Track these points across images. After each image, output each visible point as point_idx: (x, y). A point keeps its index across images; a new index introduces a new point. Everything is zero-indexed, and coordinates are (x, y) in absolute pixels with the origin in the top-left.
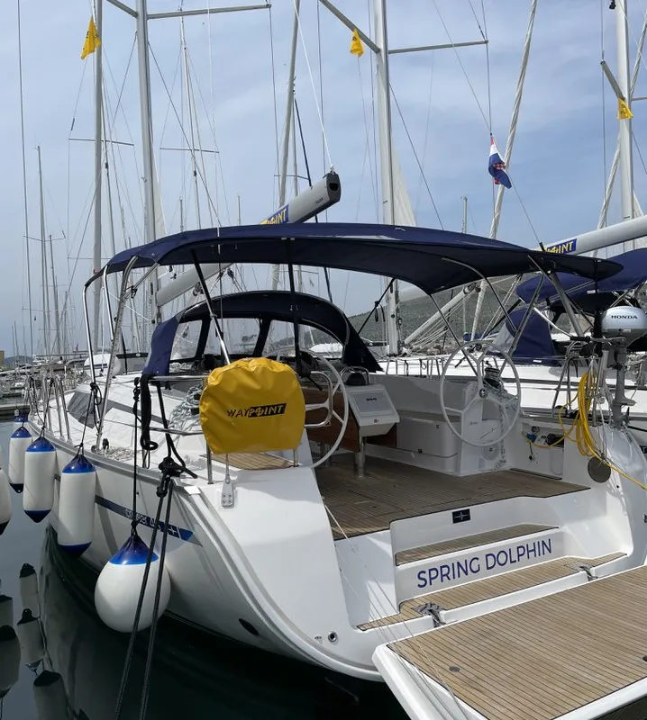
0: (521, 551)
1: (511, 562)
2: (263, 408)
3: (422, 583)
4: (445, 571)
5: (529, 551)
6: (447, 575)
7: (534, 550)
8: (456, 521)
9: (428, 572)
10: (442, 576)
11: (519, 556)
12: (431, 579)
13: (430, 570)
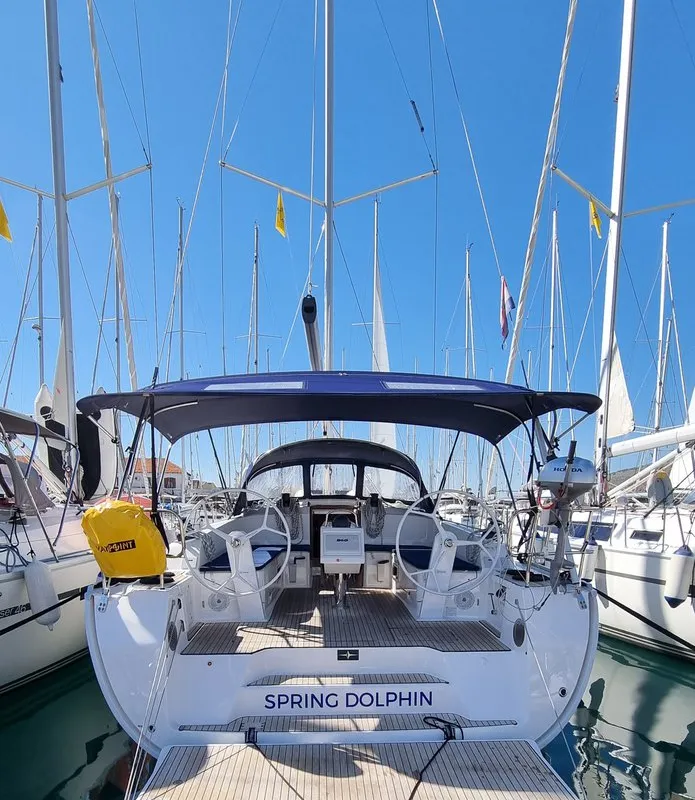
0: (391, 697)
1: (378, 705)
2: (118, 544)
3: (271, 705)
4: (296, 699)
5: (401, 699)
6: (298, 703)
7: (409, 699)
8: (340, 658)
9: (277, 697)
10: (293, 703)
11: (388, 701)
12: (280, 703)
13: (279, 696)
